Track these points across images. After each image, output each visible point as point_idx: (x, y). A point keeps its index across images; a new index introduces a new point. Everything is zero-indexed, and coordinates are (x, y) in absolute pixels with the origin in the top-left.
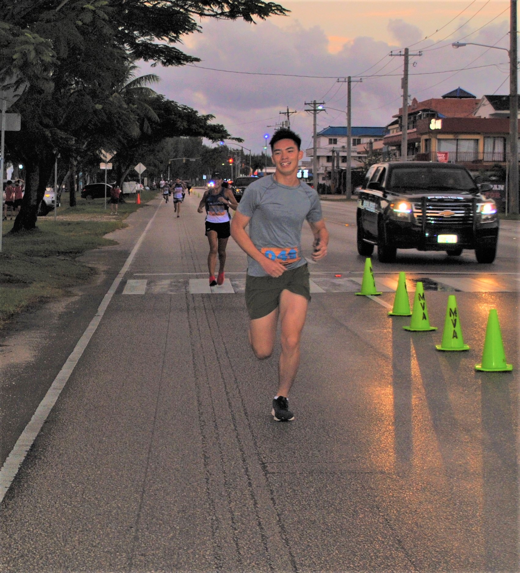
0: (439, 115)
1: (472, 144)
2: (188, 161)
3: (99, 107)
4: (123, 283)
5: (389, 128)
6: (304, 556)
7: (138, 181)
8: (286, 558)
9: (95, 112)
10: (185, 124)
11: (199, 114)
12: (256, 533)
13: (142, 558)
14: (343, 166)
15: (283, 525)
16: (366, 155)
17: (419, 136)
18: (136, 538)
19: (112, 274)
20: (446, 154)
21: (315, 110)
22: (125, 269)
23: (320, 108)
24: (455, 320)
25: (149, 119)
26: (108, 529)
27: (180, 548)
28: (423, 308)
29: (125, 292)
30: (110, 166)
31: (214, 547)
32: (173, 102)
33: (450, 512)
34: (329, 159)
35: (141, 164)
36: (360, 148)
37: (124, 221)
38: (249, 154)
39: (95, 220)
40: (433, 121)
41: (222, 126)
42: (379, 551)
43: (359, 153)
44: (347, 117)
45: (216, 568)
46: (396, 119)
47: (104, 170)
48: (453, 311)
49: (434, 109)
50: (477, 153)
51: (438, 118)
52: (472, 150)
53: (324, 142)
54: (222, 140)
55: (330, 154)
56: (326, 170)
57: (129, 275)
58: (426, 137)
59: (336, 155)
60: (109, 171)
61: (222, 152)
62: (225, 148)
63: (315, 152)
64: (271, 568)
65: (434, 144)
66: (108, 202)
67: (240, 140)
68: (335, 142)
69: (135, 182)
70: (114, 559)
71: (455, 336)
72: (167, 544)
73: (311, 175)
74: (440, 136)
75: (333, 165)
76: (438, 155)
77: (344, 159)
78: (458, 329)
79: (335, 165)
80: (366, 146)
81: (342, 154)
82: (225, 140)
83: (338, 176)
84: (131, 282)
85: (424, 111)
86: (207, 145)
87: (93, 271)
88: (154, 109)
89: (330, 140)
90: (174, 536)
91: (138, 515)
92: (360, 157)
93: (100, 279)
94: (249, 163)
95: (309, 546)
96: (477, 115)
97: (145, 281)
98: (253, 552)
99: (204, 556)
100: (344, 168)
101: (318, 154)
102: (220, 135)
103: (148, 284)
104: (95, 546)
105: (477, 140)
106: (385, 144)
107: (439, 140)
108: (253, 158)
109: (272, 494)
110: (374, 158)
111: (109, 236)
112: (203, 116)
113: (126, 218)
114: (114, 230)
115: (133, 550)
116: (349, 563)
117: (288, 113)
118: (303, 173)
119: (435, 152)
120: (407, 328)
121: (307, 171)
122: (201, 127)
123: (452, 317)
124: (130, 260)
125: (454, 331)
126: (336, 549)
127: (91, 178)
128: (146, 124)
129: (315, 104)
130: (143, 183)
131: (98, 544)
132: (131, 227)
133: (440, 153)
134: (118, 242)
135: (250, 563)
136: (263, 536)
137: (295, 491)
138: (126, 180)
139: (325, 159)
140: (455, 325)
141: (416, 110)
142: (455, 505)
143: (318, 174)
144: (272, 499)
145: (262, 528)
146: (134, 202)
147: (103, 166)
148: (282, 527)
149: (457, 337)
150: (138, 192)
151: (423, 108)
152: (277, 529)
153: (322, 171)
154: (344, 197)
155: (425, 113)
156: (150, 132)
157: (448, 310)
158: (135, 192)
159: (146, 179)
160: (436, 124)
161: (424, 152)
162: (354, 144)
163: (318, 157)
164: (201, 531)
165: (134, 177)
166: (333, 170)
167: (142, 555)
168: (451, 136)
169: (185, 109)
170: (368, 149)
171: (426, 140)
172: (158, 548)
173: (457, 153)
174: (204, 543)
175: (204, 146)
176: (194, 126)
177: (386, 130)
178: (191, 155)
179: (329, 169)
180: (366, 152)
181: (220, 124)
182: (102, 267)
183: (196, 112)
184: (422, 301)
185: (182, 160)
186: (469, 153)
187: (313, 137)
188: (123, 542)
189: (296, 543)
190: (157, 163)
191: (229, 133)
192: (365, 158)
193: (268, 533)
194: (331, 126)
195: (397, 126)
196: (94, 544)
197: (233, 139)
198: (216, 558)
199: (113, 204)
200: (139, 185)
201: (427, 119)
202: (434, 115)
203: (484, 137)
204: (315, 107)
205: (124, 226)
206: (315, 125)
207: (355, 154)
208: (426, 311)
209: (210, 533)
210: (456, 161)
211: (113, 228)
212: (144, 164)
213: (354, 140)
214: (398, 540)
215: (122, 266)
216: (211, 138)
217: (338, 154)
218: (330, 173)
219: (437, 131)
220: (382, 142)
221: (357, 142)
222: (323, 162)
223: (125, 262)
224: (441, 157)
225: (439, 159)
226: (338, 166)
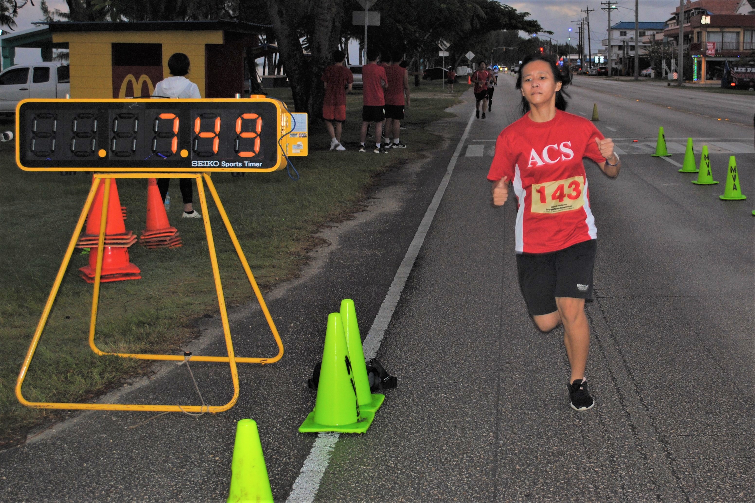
0: (709, 13)
1: (734, 35)
2: (506, 49)
3: (443, 6)
4: (465, 148)
5: (668, 23)
6: (635, 362)
7: (468, 66)
8: (621, 364)
9: (441, 10)
10: (507, 20)
11: (518, 12)
12: (595, 345)
13: (508, 365)
14: (632, 53)
15: (615, 338)
16: (650, 45)
17: (693, 30)
18: (501, 349)
19: (455, 140)
20: (714, 43)
21: (609, 9)
22: (465, 136)
23: (614, 7)
24: (735, 176)
25: (478, 16)
26: (478, 343)
27: (536, 357)
28: (708, 167)
29: (468, 155)
30: (446, 54)
31: (563, 356)
32: (497, 2)
33: (746, 327)
34: (620, 48)
35: (471, 53)
36: (645, 39)
37: (460, 98)
38: (556, 44)
39: (436, 97)
40: (704, 17)
41: (536, 21)
42: (693, 358)
43: (644, 43)
44: (635, 14)
45: (567, 372)
46: (674, 15)
47: (442, 57)
48: (733, 168)
49: (703, 7)
50: (738, 43)
51: (707, 15)
52: (734, 41)
53: (616, 34)
54: (536, 33)
55: (621, 44)
56: (618, 56)
57: (469, 141)
58: (698, 30)
59: (626, 44)
60: (446, 58)
61: (534, 42)
62: (536, 39)
63: (609, 42)
64: (610, 372)
65: (704, 35)
66: (445, 83)
67: (550, 33)
68: (625, 34)
69: (466, 67)
70: (485, 366)
71: (735, 188)
72: (526, 354)
73: (606, 61)
74: (709, 30)
75: (624, 53)
76: (708, 44)
77: (633, 48)
78: (737, 182)
79: (625, 53)
80: (649, 37)
81: (631, 44)
82: (538, 33)
83: (627, 62)
84: (471, 147)
85: (696, 9)
86: (522, 37)
87: (440, 139)
88: (482, 8)
89: (621, 33)
90: (530, 348)
91: (500, 331)
92: (645, 47)
93: (446, 145)
94: (556, 51)
95: (637, 354)
96: (738, 12)
97: (483, 146)
98: (594, 359)
99: (556, 363)
100: (632, 55)
101: (612, 44)
102: (534, 28)
103: (485, 148)
104: (469, 356)
105: (738, 33)
106: (665, 36)
107: (709, 32)
108: (559, 47)
109: (604, 314)
110: (656, 47)
111: (449, 110)
112: (521, 13)
113: (460, 96)
114: (452, 106)
115: (499, 359)
116: (671, 367)
117: (588, 11)
118: (599, 59)
119: (705, 42)
120: (696, 182)
121: (603, 57)
122: (520, 22)
123: (733, 173)
124: (468, 128)
125: (734, 185)
126: (660, 356)
127: (430, 63)
128: (476, 20)
129: (609, 3)
130: (472, 68)
131: (471, 354)
132: (466, 103)
133: (709, 43)
134: (457, 115)
135: (593, 368)
136: (601, 347)
137: (621, 311)
138: (460, 65)
139: (617, 48)
140: (734, 180)
141: (690, 9)
142: (749, 321)
143: (612, 60)
144: (605, 318)
145: (599, 341)
146: (466, 82)
147: (441, 54)
148: (615, 339)
149: (736, 189)
150: (469, 74)
151: (695, 7)
152: (611, 341)
153: (614, 57)
154: (633, 78)
155: (697, 11)
156: (478, 26)
157: (729, 168)
158: (466, 74)
159: (474, 64)
160: (706, 20)
161: (696, 42)
162: (640, 36)
163: (612, 46)
164: (551, 344)
165: (465, 62)
166: (624, 56)
167: (507, 363)
168: (718, 30)
169: (506, 8)
170: (652, 40)
171: (698, 33)
172: (519, 358)
173: (722, 42)
174: (555, 352)
175: (520, 38)
176: (513, 22)
177: (666, 24)
178: (509, 45)
179: (621, 56)
180: (650, 42)
181: (535, 20)
182: (446, 135)
183: (516, 10)
184: (707, 161)
185: (503, 49)
186: (732, 43)
187: (608, 30)
188: (491, 353)
189: (627, 352)
190: (484, 51)
191: (542, 27)
192: (649, 46)
193: (605, 344)
194: (622, 21)
195: (675, 21)
196: (468, 355)
197: (545, 31)
198: (565, 364)
199: (449, 85)
200: (469, 69)
201: (699, 15)
202: (704, 13)
203: (744, 30)
204: (609, 6)
205: (460, 102)
206: (609, 21)
207: (641, 44)
208: (710, 169)
209: (558, 345)
210: (722, 49)
211: (451, 103)
212: (473, 52)
213: (640, 33)
214: (708, 349)
215: (463, 134)
216: (527, 31)
217: (627, 44)
218: (621, 59)
219: (707, 26)
220: (663, 34)
221: (643, 34)
222: (616, 50)
223: (464, 131)
224: (710, 46)
225: (709, 47)
226: (627, 54)
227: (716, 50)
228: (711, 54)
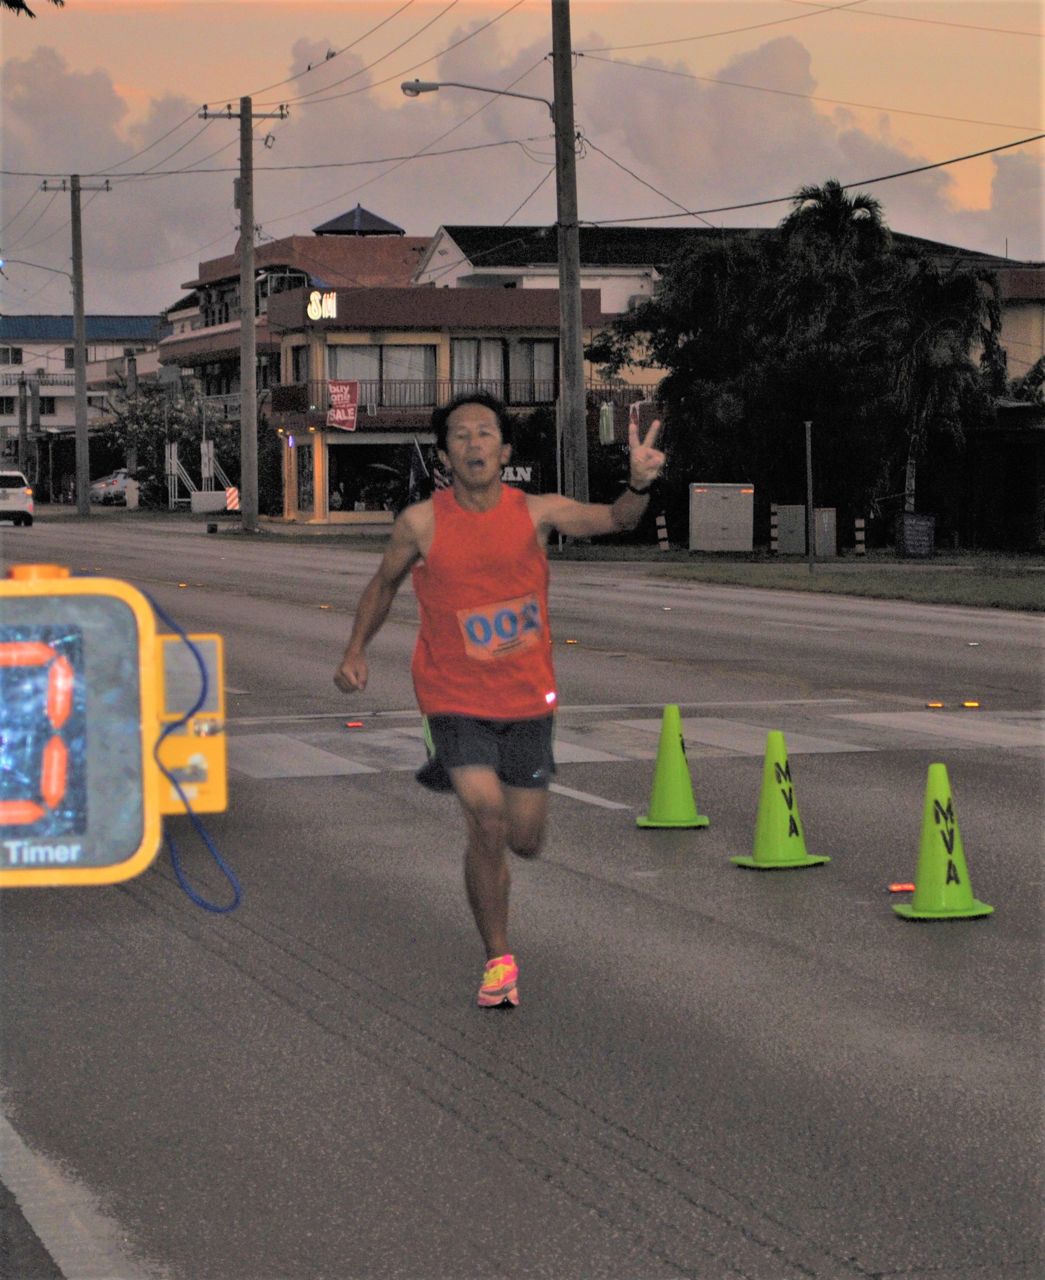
0: (315, 282)
1: (419, 358)
5: (171, 317)
14: (52, 424)
16: (116, 393)
17: (277, 338)
20: (353, 386)
34: (10, 405)
40: (314, 296)
44: (71, 288)
46: (189, 292)
50: (433, 383)
51: (325, 289)
52: (419, 375)
55: (13, 392)
58: (295, 340)
65: (319, 357)
68: (18, 357)
74: (334, 339)
75: (23, 423)
76: (333, 389)
77: (44, 405)
79: (29, 422)
80: (115, 366)
83: (37, 454)
85: (282, 269)
89: (4, 352)
96: (424, 280)
105: (433, 348)
106: (165, 362)
107: (332, 347)
119: (324, 382)
133: (335, 383)
151: (270, 262)
154: (73, 510)
155: (288, 275)
160: (323, 306)
161: (291, 382)
166: (24, 435)
168: (363, 339)
170: (126, 376)
171: (297, 350)
173: (380, 382)
177: (163, 322)
179: (13, 435)
180: (116, 384)
186: (413, 382)
195: (195, 311)
201: (298, 290)
202: (312, 282)
203: (452, 339)
210: (380, 404)
217: (35, 391)
218: (14, 444)
219: (326, 325)
220: (157, 355)
224: (340, 395)
225: (335, 399)
226: (36, 426)
227: (362, 409)
228: (344, 422)
